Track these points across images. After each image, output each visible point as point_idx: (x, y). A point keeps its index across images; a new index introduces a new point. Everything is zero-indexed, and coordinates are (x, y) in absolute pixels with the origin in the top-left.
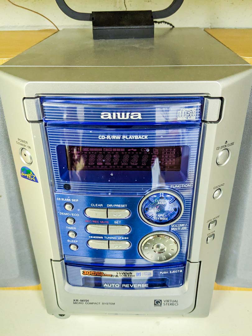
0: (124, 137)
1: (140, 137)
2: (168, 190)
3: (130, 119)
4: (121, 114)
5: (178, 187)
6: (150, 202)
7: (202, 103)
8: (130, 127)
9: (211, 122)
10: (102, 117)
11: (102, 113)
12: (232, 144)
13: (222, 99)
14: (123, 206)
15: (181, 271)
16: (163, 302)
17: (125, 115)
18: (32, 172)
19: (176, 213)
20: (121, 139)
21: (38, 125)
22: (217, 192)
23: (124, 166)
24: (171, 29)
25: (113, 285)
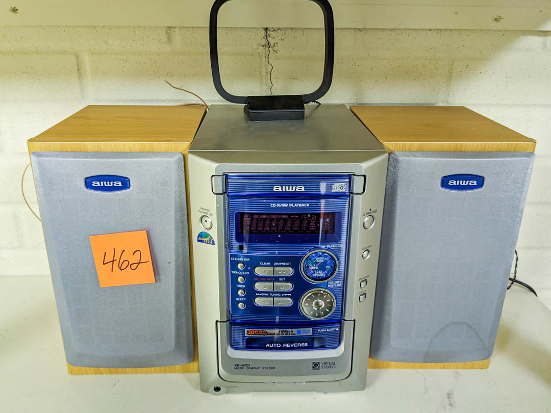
0: (290, 205)
1: (303, 205)
2: (325, 249)
3: (295, 191)
4: (289, 188)
5: (333, 246)
6: (310, 259)
7: (349, 179)
8: (296, 197)
9: (357, 194)
10: (274, 190)
11: (275, 187)
12: (376, 211)
13: (365, 176)
14: (288, 264)
15: (337, 329)
16: (321, 365)
17: (292, 188)
18: (210, 236)
19: (332, 269)
20: (288, 207)
21: (222, 196)
22: (365, 253)
23: (287, 231)
24: (318, 106)
25: (275, 344)
